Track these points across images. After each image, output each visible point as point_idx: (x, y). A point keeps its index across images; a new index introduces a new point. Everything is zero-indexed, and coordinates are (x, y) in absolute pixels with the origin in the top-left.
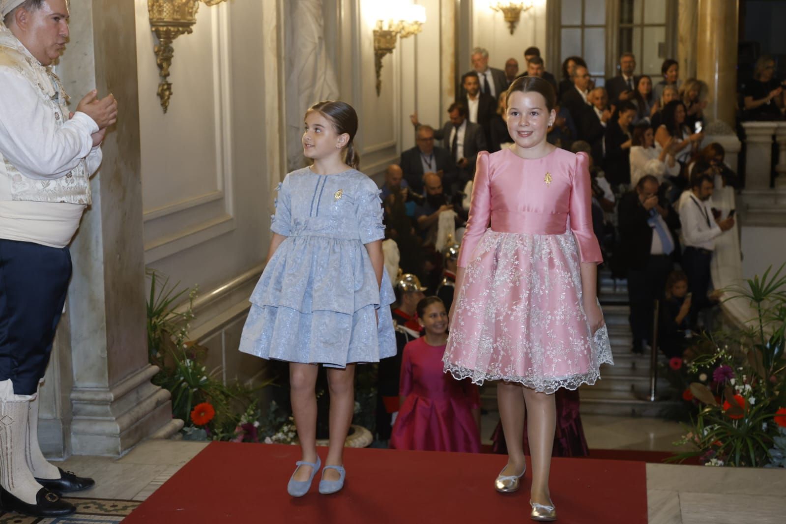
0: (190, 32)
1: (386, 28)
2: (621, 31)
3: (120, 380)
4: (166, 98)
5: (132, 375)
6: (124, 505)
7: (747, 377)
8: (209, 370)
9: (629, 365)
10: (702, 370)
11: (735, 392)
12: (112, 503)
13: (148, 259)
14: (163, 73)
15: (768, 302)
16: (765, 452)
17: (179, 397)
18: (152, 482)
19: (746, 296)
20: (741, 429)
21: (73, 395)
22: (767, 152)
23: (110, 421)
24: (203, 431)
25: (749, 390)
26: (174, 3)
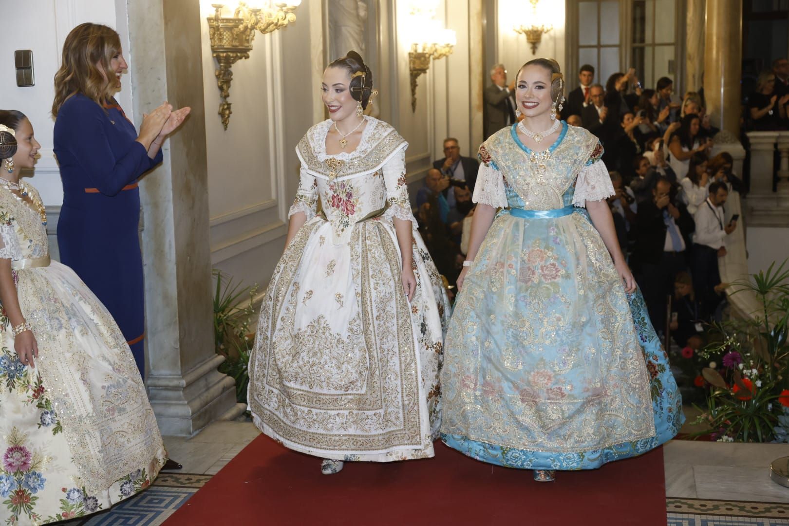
0: (247, 57)
1: (420, 51)
2: (634, 50)
3: (191, 368)
4: (227, 116)
5: (201, 364)
6: (197, 479)
7: (753, 362)
10: (713, 358)
11: (743, 376)
12: (186, 477)
14: (224, 94)
15: (772, 294)
16: (771, 430)
18: (221, 458)
19: (752, 288)
20: (749, 409)
21: (150, 382)
23: (183, 405)
25: (755, 373)
26: (233, 31)
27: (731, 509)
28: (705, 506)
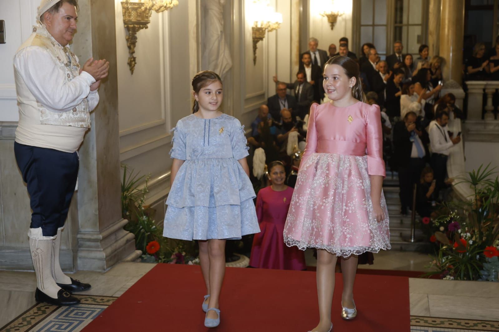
0: (147, 28)
1: (259, 26)
2: (395, 28)
3: (106, 228)
4: (133, 65)
5: (112, 225)
6: (108, 299)
7: (468, 229)
8: (156, 222)
9: (399, 222)
10: (442, 224)
11: (461, 237)
12: (101, 298)
13: (122, 158)
14: (131, 51)
15: (481, 185)
16: (479, 272)
17: (139, 238)
18: (124, 286)
19: (468, 182)
20: (464, 258)
21: (79, 236)
22: (480, 98)
23: (100, 251)
24: (153, 257)
25: (469, 236)
26: (137, 11)
27: (452, 324)
28: (435, 321)
